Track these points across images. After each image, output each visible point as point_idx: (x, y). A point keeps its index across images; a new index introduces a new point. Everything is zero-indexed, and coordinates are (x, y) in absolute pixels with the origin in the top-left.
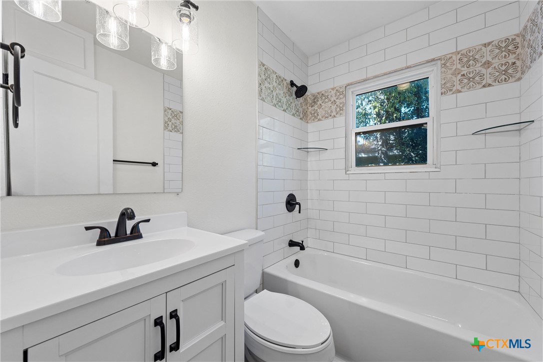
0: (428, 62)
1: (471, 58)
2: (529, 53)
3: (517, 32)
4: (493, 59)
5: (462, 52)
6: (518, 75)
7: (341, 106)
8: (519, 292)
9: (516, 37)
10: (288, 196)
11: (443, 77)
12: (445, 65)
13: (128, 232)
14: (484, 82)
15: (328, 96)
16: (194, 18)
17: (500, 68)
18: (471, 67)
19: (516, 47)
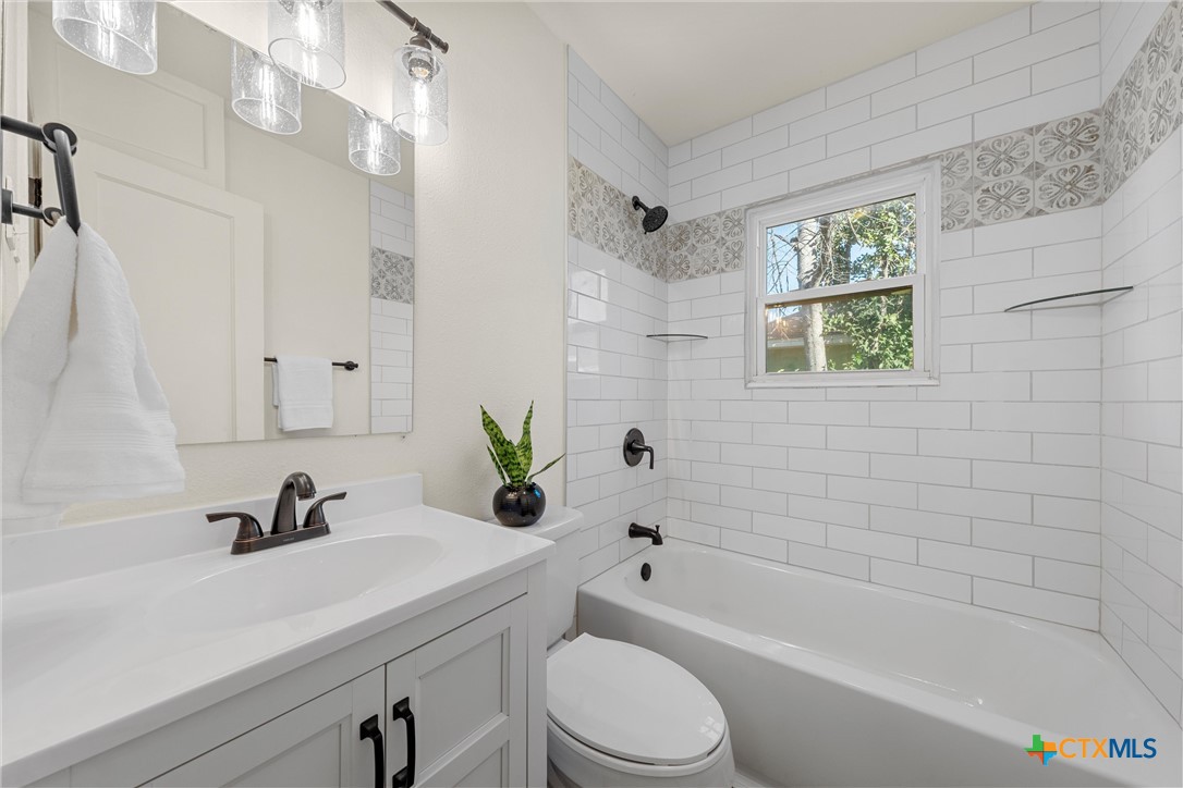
0: (915, 162)
1: (1003, 156)
2: (1121, 150)
3: (1096, 105)
4: (1046, 159)
5: (984, 144)
6: (1098, 193)
7: (736, 249)
8: (1099, 632)
9: (1092, 115)
10: (629, 433)
11: (945, 195)
12: (949, 169)
13: (300, 521)
14: (1029, 207)
15: (709, 228)
16: (438, 69)
17: (1062, 177)
18: (1003, 175)
19: (1094, 137)
